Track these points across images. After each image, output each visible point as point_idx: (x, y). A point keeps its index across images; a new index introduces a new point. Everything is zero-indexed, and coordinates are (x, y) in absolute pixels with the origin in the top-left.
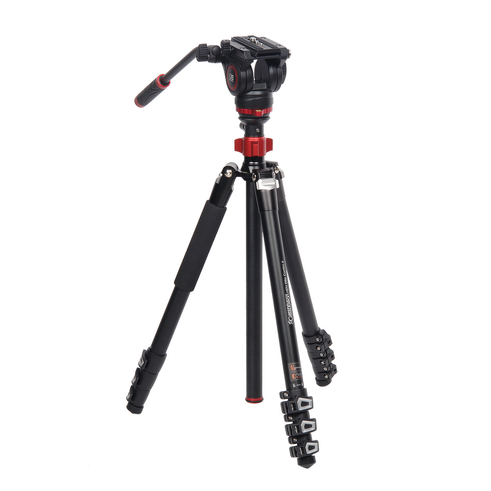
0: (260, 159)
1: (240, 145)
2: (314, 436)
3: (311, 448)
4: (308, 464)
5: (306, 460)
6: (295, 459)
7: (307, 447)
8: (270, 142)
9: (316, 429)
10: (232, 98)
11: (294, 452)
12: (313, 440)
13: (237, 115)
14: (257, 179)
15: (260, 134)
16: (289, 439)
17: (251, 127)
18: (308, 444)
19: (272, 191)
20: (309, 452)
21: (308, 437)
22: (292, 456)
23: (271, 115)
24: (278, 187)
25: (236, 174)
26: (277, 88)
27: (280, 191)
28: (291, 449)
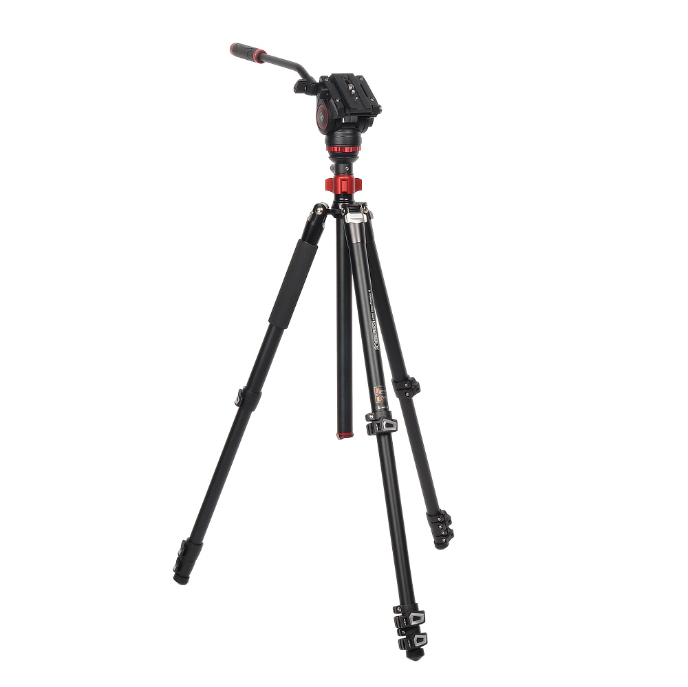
0: (350, 196)
1: (330, 185)
2: (423, 628)
3: (420, 640)
4: (416, 656)
5: (415, 653)
6: (404, 652)
7: (415, 639)
8: (359, 182)
9: (424, 622)
10: (323, 138)
11: (402, 645)
12: (422, 632)
13: (327, 154)
14: (346, 214)
15: (350, 173)
16: (398, 631)
17: (342, 165)
18: (417, 636)
19: (360, 225)
20: (417, 645)
21: (416, 629)
22: (401, 648)
23: (360, 154)
24: (366, 221)
25: (326, 211)
26: (364, 130)
27: (368, 225)
28: (400, 641)
